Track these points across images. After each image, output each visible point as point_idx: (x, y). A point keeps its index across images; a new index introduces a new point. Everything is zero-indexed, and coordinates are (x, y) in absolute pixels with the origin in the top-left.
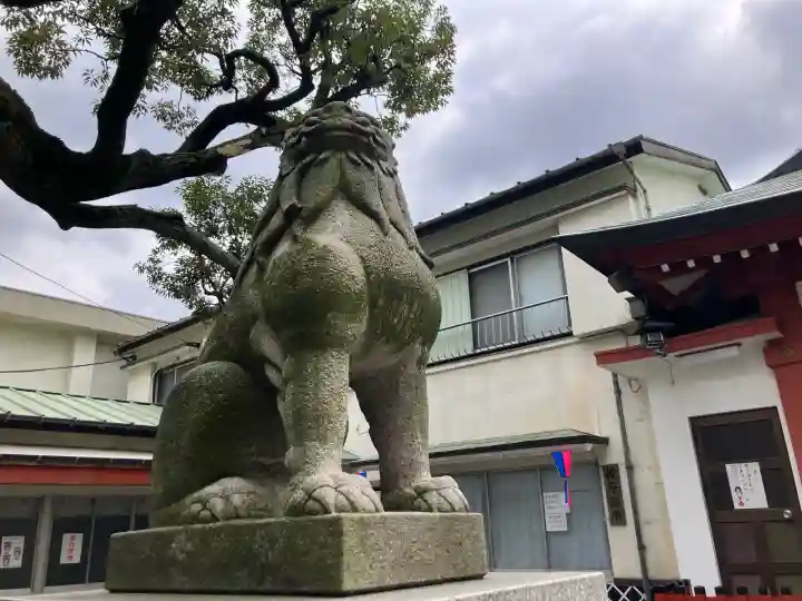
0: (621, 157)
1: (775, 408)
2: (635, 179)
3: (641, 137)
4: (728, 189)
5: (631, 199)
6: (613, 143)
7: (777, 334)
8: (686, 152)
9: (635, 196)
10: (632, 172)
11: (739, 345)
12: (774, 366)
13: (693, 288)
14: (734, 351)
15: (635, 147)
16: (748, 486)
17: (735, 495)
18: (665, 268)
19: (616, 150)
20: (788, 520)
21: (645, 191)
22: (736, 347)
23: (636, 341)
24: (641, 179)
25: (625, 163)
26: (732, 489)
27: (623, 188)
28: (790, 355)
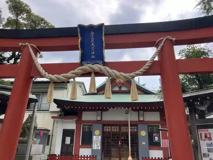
1: (75, 129)
2: (67, 87)
5: (65, 90)
7: (78, 119)
11: (73, 119)
12: (76, 123)
14: (71, 120)
15: (68, 82)
16: (68, 140)
19: (65, 81)
21: (68, 89)
25: (66, 84)
27: (65, 88)
28: (79, 122)
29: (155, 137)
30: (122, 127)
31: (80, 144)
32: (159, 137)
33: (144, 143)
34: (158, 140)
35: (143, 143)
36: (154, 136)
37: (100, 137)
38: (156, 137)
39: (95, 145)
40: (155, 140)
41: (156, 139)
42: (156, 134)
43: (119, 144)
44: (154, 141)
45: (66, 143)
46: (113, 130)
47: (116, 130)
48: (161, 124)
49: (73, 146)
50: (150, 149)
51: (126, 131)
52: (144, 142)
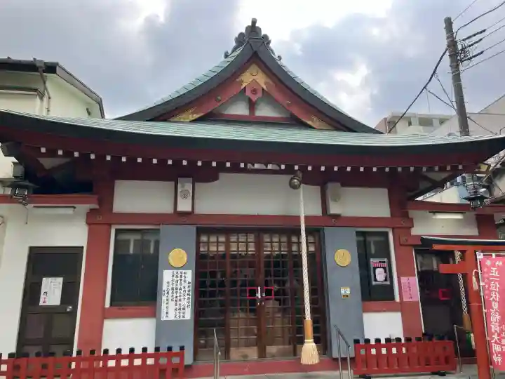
0: (40, 70)
1: (82, 247)
2: (46, 88)
3: (57, 64)
4: (103, 116)
5: (38, 100)
6: (37, 59)
7: (96, 206)
8: (82, 84)
9: (41, 99)
10: (45, 83)
11: (74, 208)
12: (89, 223)
13: (60, 167)
14: (70, 211)
15: (51, 68)
16: (52, 290)
17: (42, 296)
18: (43, 150)
19: (38, 65)
20: (68, 312)
21: (49, 98)
22: (72, 209)
23: (9, 191)
24: (49, 89)
25: (42, 75)
26: (42, 293)
27: (36, 90)
28: (100, 219)
29: (375, 268)
30: (266, 238)
31: (107, 305)
32: (388, 271)
33: (346, 291)
34: (386, 280)
35: (343, 291)
36: (372, 266)
37: (189, 275)
38: (378, 271)
39: (172, 304)
40: (376, 280)
41: (380, 275)
42: (377, 260)
43: (259, 295)
44: (374, 283)
45: (41, 303)
46: (234, 248)
47: (244, 249)
48: (393, 229)
49: (74, 313)
50: (366, 310)
51: (280, 250)
52: (345, 286)
